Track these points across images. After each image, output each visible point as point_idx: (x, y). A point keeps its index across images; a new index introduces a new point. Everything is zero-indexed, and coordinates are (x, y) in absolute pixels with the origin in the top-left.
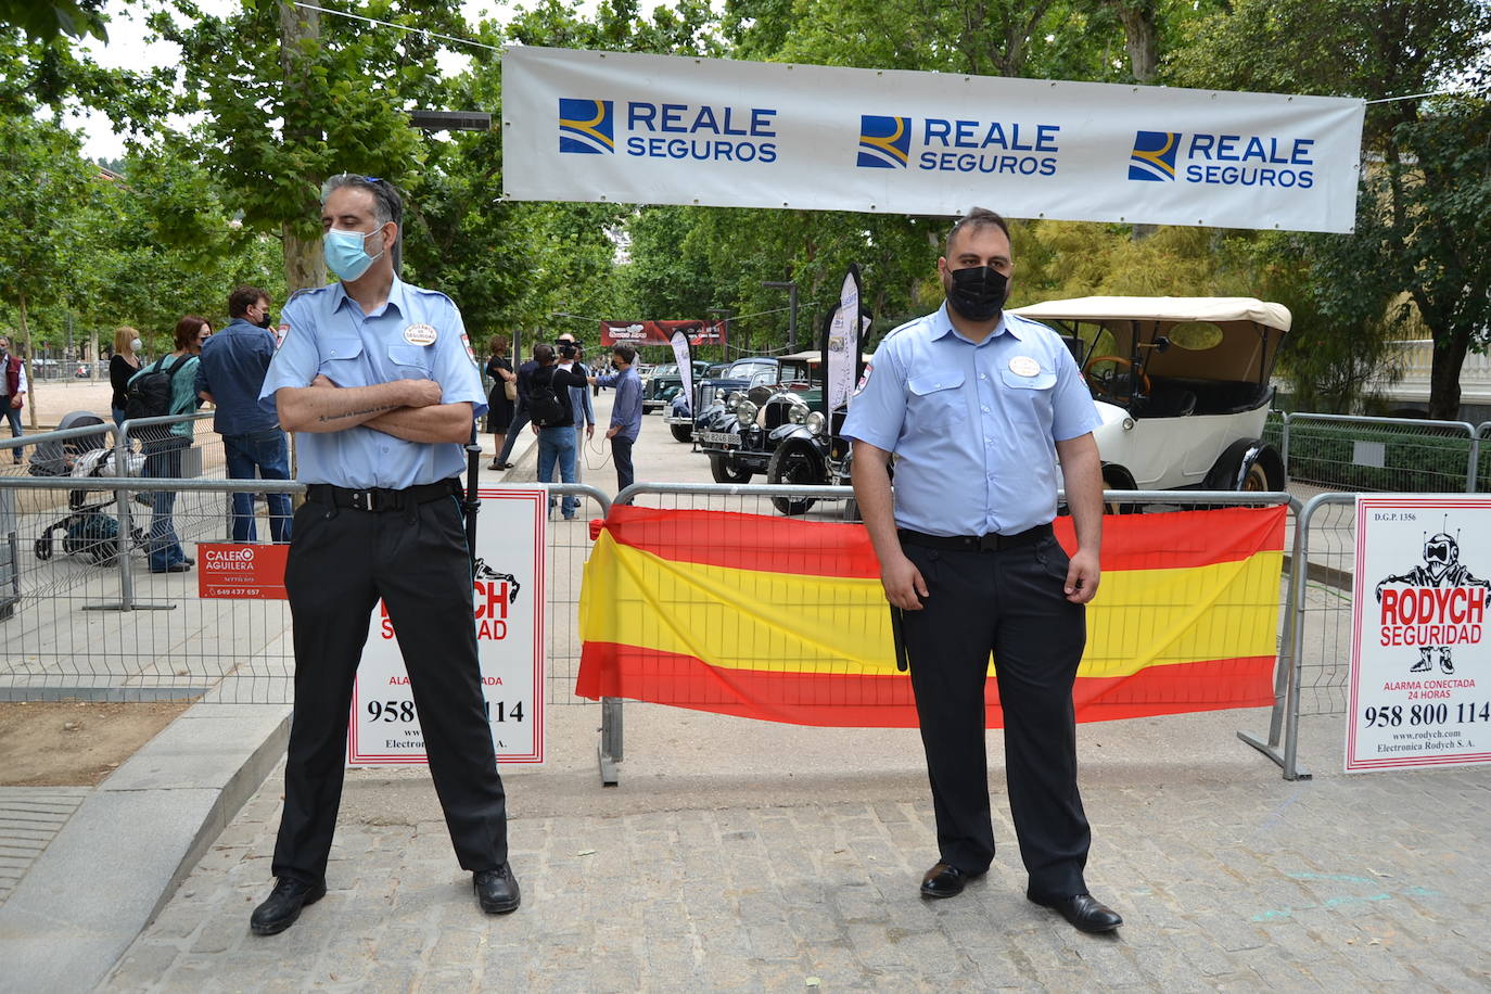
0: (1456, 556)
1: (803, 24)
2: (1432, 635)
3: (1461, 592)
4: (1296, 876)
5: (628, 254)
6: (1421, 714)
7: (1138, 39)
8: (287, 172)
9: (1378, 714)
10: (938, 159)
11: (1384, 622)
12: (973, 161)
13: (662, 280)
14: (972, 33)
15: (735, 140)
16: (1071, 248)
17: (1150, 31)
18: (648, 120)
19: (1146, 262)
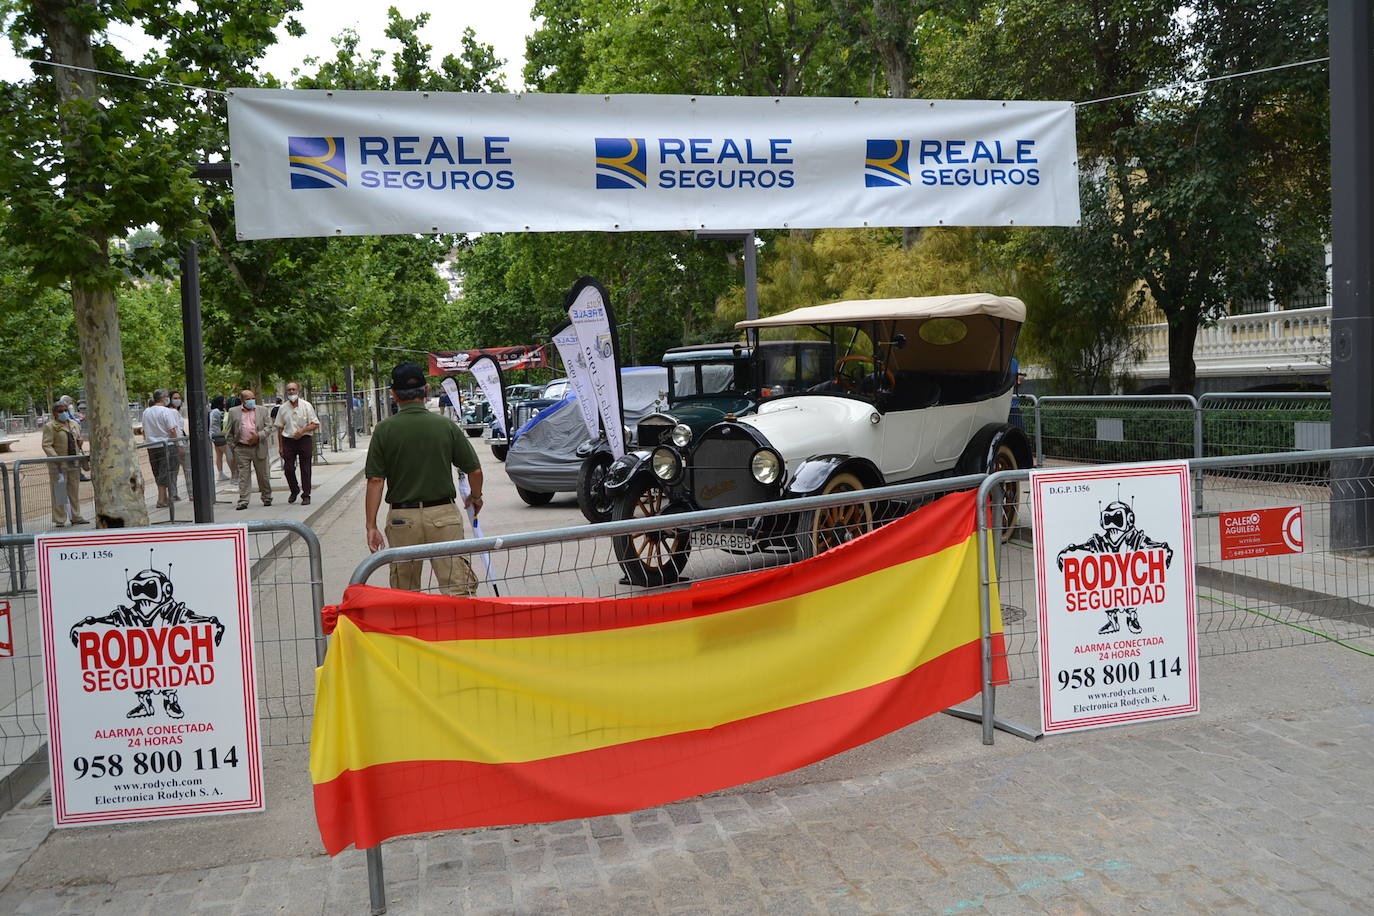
0: (1133, 522)
1: (594, 68)
2: (1116, 598)
3: (1141, 556)
4: (995, 860)
5: (461, 289)
6: (1114, 673)
7: (895, 66)
8: (63, 228)
9: (1070, 677)
10: (677, 177)
11: (1068, 589)
12: (712, 176)
13: (491, 312)
14: (749, 70)
15: (471, 169)
16: (847, 259)
17: (904, 60)
18: (381, 154)
19: (914, 268)
